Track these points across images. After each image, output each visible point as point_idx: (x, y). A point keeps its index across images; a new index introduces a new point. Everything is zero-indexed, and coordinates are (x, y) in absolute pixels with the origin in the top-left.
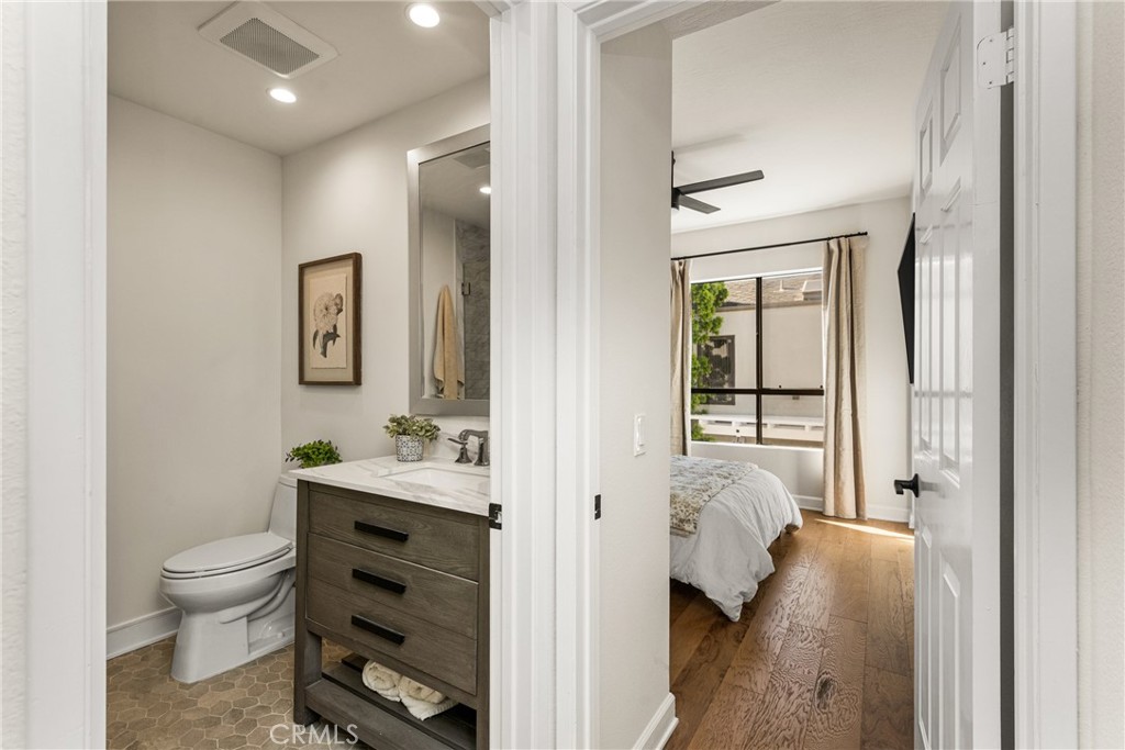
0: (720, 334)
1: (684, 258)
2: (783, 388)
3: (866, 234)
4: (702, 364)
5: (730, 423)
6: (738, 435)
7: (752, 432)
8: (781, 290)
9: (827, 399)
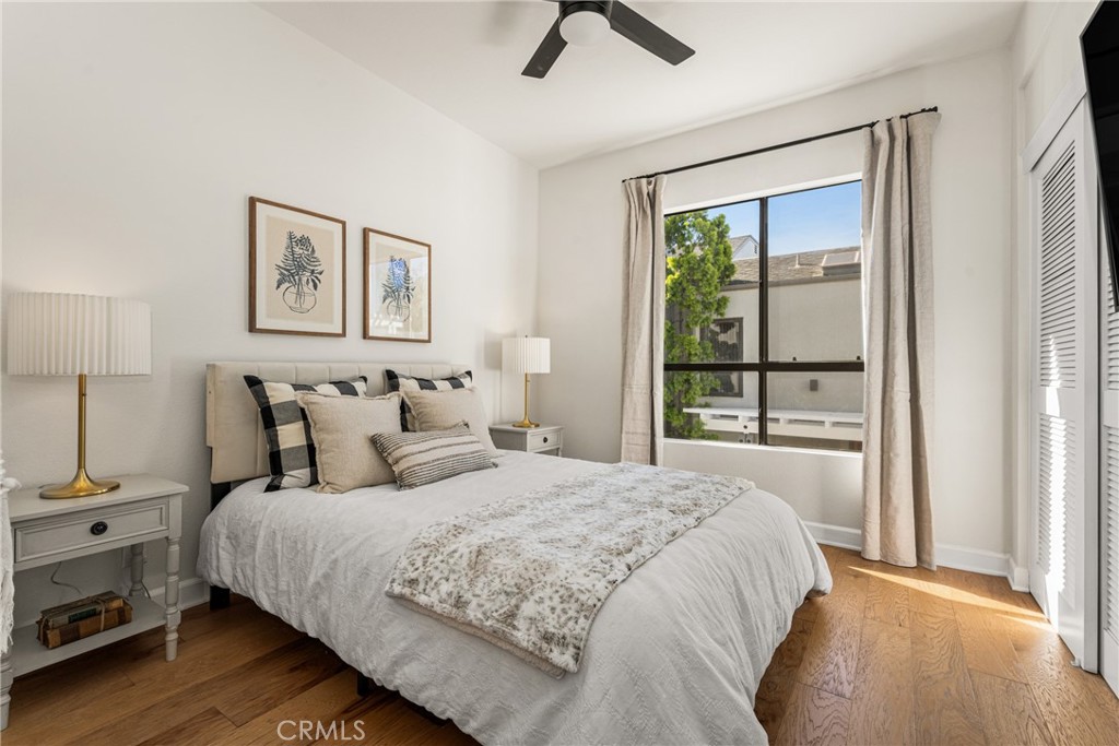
0: (726, 317)
1: (656, 174)
2: (799, 360)
3: (935, 109)
4: (704, 349)
5: (736, 417)
6: (746, 431)
7: (754, 428)
8: (797, 266)
9: (869, 375)
